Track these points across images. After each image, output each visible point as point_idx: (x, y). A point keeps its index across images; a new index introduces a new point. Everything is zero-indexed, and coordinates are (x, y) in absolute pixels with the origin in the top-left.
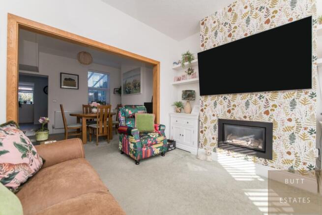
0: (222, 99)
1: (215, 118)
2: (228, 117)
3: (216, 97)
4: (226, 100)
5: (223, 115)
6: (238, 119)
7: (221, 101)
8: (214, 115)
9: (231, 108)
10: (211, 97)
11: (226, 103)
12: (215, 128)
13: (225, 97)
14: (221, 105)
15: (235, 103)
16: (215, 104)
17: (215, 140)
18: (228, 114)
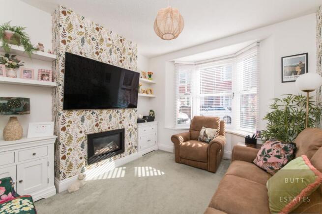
0: (90, 113)
1: (83, 134)
2: (96, 130)
3: (84, 112)
4: (94, 115)
5: (91, 130)
6: (104, 131)
7: (89, 116)
8: (81, 132)
9: (98, 122)
10: (77, 112)
11: (93, 118)
12: (83, 146)
13: (93, 112)
14: (89, 119)
15: (102, 117)
16: (83, 119)
17: (83, 159)
18: (96, 128)
